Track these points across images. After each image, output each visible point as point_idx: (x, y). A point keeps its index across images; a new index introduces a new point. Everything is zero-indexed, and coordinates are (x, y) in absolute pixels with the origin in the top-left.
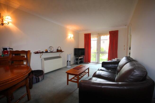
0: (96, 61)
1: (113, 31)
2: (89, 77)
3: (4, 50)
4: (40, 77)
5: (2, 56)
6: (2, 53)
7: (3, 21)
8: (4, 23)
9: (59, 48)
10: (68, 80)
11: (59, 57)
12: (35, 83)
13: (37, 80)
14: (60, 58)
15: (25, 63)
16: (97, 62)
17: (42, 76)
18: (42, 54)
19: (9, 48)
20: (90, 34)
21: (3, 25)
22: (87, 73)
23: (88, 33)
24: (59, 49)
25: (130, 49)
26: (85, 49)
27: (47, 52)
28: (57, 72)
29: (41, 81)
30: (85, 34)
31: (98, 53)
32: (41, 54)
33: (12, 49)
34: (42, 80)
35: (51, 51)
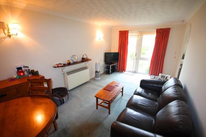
0: (133, 69)
1: (163, 29)
2: (123, 97)
3: (18, 70)
4: (64, 98)
5: (18, 78)
6: (17, 73)
7: (9, 31)
8: (11, 34)
9: (85, 55)
10: (97, 104)
11: (85, 68)
12: (60, 105)
13: (61, 102)
14: (87, 69)
15: (46, 85)
16: (134, 71)
17: (67, 96)
18: (64, 67)
19: (24, 66)
20: (128, 31)
21: (10, 37)
22: (121, 92)
23: (125, 30)
24: (85, 57)
25: (183, 58)
26: (120, 53)
27: (69, 64)
28: (84, 87)
29: (66, 102)
30: (120, 32)
31: (136, 59)
32: (62, 68)
33: (28, 67)
34: (67, 100)
35: (75, 61)
